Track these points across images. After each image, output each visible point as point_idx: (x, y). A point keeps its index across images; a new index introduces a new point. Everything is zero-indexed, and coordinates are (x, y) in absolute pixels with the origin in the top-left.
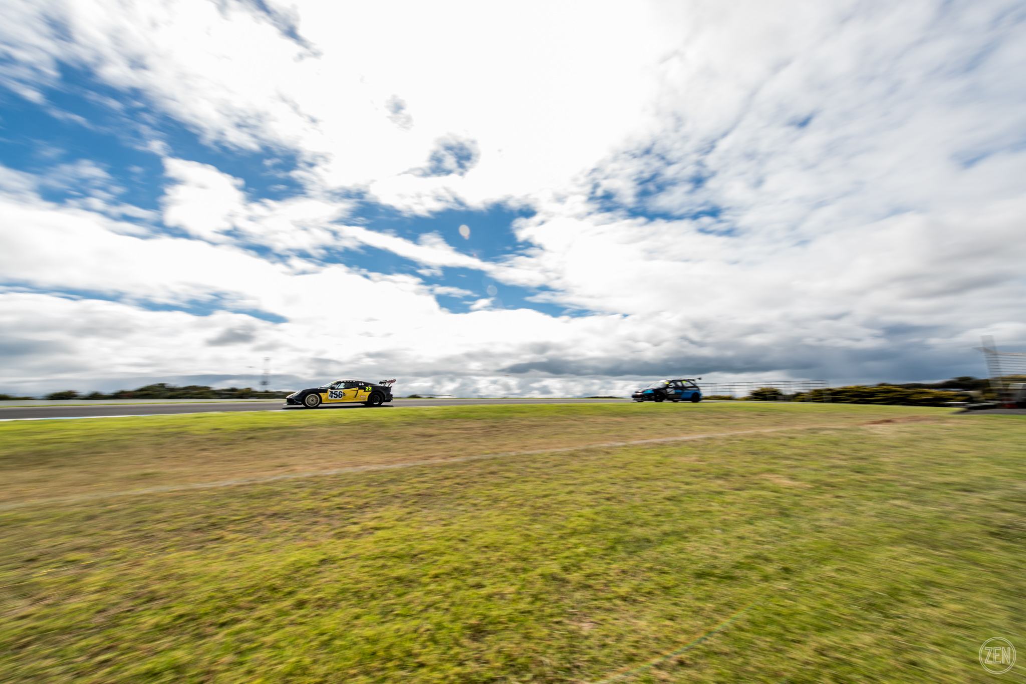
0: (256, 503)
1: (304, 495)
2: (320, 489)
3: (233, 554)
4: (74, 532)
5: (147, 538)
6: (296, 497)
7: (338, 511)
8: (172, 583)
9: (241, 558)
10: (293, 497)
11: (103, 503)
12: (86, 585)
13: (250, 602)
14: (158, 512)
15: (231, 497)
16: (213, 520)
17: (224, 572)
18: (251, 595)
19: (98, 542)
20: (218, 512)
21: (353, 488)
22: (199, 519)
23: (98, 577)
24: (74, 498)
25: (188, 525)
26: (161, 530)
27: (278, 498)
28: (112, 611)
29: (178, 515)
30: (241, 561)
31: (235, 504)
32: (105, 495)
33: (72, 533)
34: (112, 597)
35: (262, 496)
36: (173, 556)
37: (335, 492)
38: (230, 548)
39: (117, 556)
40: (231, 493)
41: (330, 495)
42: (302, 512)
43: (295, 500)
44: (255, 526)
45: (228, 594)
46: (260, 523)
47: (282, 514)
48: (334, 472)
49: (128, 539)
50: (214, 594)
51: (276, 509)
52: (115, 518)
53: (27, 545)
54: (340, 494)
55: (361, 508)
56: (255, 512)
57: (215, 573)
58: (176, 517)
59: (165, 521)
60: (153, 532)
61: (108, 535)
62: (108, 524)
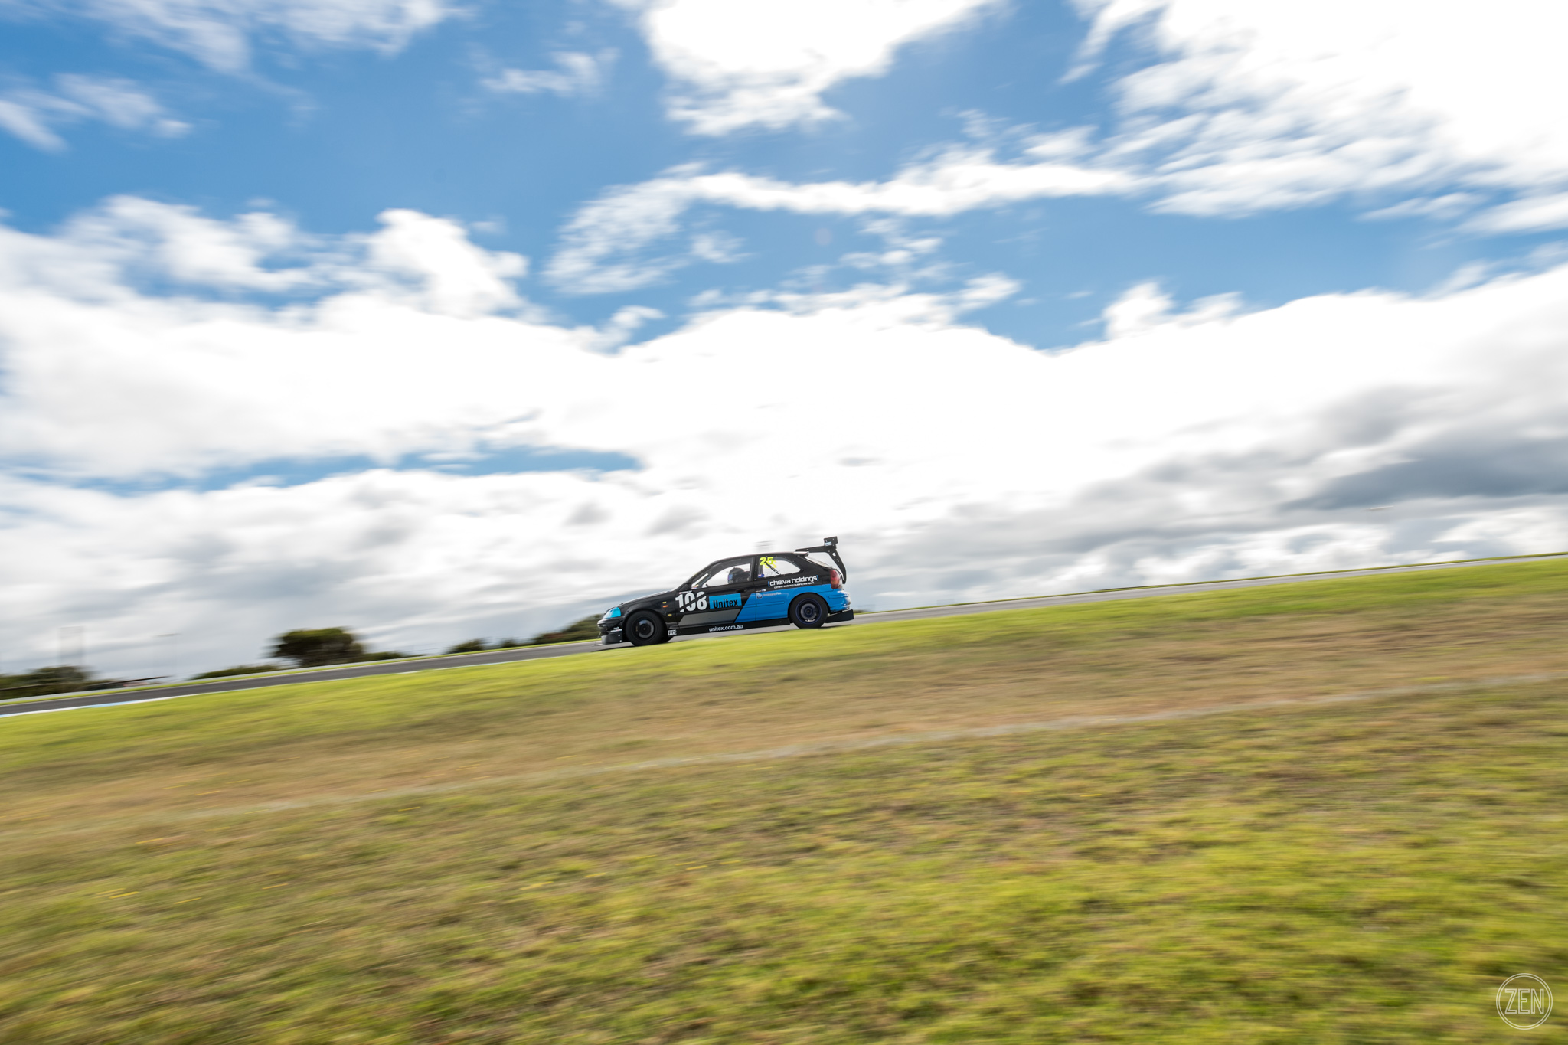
0: (861, 785)
1: (957, 772)
3: (861, 878)
4: (557, 828)
5: (678, 841)
6: (943, 776)
8: (765, 921)
9: (879, 886)
10: (932, 775)
11: (581, 783)
12: (609, 911)
13: (953, 973)
14: (680, 798)
15: (802, 776)
16: (782, 815)
17: (859, 908)
18: (945, 958)
20: (789, 800)
22: (756, 813)
23: (623, 902)
24: (538, 776)
26: (700, 830)
27: (901, 779)
28: (674, 961)
29: (716, 804)
30: (881, 890)
31: (818, 789)
32: (581, 771)
33: (556, 829)
34: (661, 936)
35: (866, 773)
36: (740, 874)
37: (1030, 766)
38: (850, 866)
39: (639, 868)
40: (798, 767)
42: (971, 804)
43: (943, 783)
44: (878, 829)
45: (891, 951)
46: (882, 824)
47: (928, 809)
48: (1001, 730)
49: (646, 841)
50: (861, 948)
51: (908, 797)
52: (613, 807)
53: (498, 844)
56: (867, 802)
57: (842, 911)
58: (714, 807)
59: (699, 815)
60: (685, 832)
61: (611, 834)
62: (606, 816)
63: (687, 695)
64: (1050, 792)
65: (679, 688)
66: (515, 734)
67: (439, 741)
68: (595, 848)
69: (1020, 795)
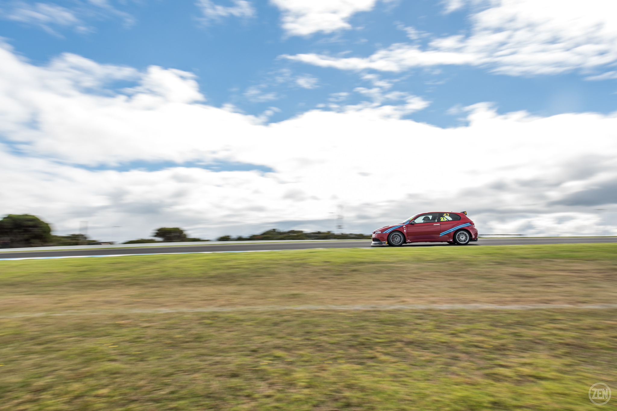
0: (389, 329)
1: (429, 327)
2: (441, 322)
3: (394, 376)
5: (319, 347)
6: (424, 328)
7: (475, 350)
10: (419, 327)
11: (278, 313)
12: (296, 379)
14: (317, 326)
15: (364, 321)
16: (359, 339)
19: (288, 344)
20: (361, 333)
21: (478, 325)
22: (348, 337)
23: (301, 375)
24: (260, 308)
25: (344, 341)
26: (326, 342)
27: (407, 326)
28: (323, 407)
29: (333, 331)
31: (372, 328)
32: (277, 308)
33: (269, 335)
34: (318, 395)
35: (391, 323)
36: (345, 367)
39: (305, 359)
41: (456, 331)
42: (437, 344)
43: (424, 331)
44: (398, 351)
47: (418, 344)
49: (306, 345)
52: (291, 327)
54: (467, 331)
55: (501, 349)
59: (325, 335)
60: (321, 343)
61: (292, 340)
62: (289, 331)
63: (314, 274)
64: (470, 342)
65: (311, 270)
66: (249, 284)
67: (220, 284)
68: (286, 346)
69: (457, 342)
